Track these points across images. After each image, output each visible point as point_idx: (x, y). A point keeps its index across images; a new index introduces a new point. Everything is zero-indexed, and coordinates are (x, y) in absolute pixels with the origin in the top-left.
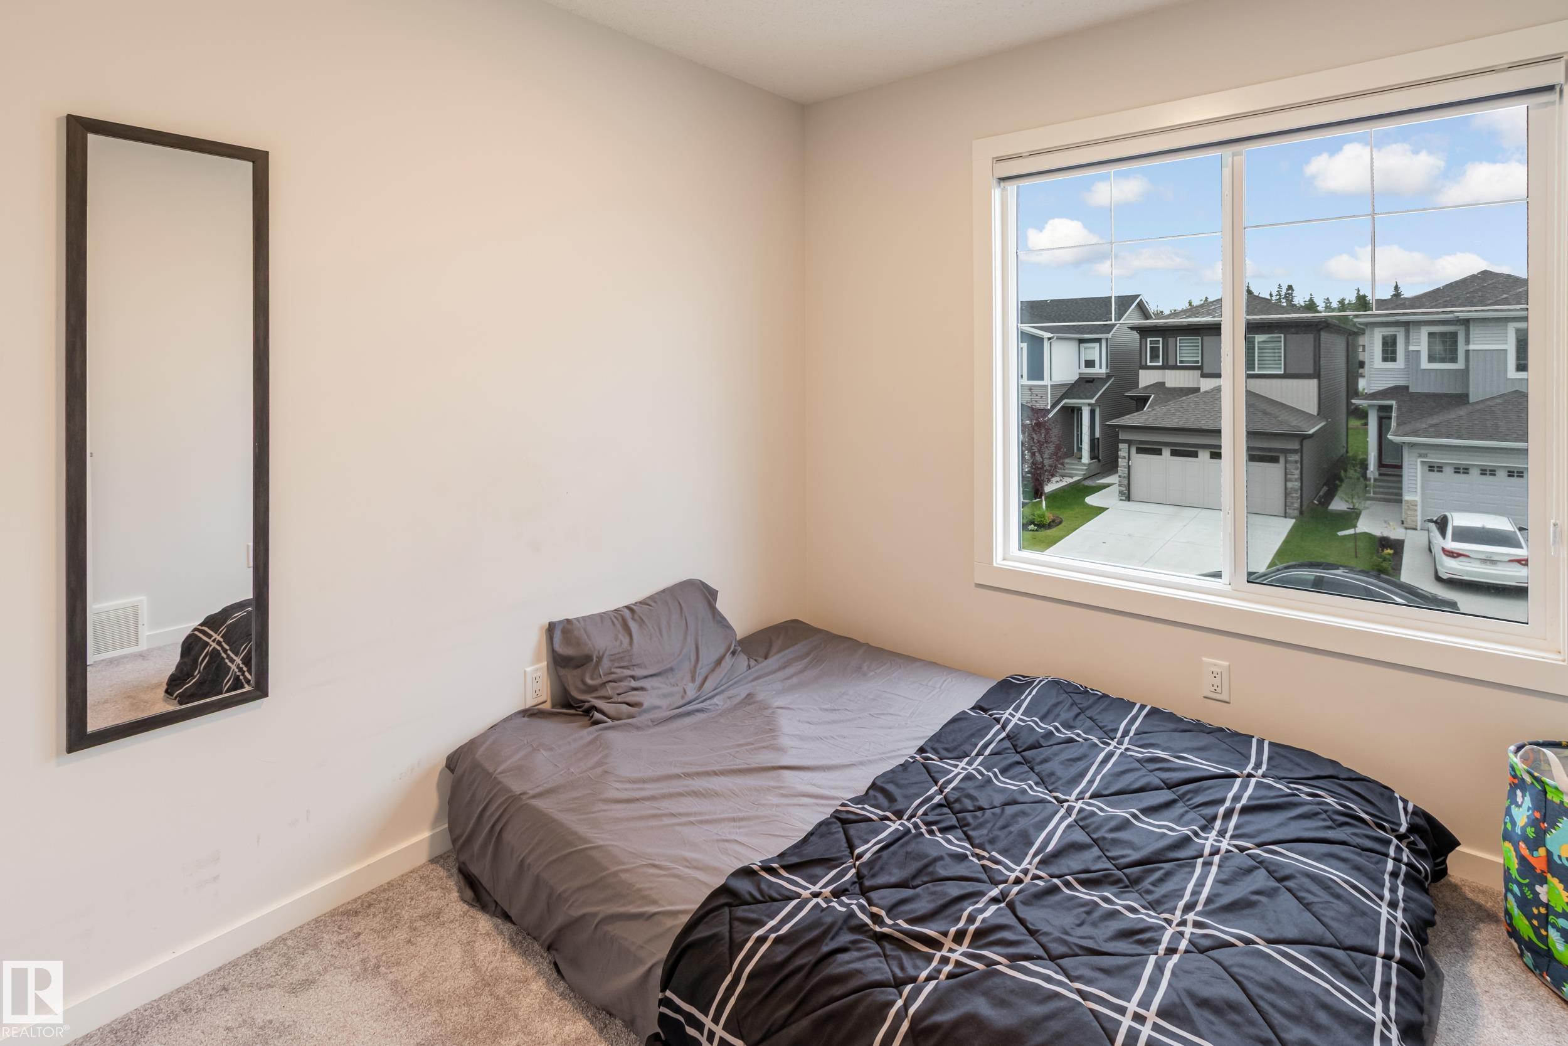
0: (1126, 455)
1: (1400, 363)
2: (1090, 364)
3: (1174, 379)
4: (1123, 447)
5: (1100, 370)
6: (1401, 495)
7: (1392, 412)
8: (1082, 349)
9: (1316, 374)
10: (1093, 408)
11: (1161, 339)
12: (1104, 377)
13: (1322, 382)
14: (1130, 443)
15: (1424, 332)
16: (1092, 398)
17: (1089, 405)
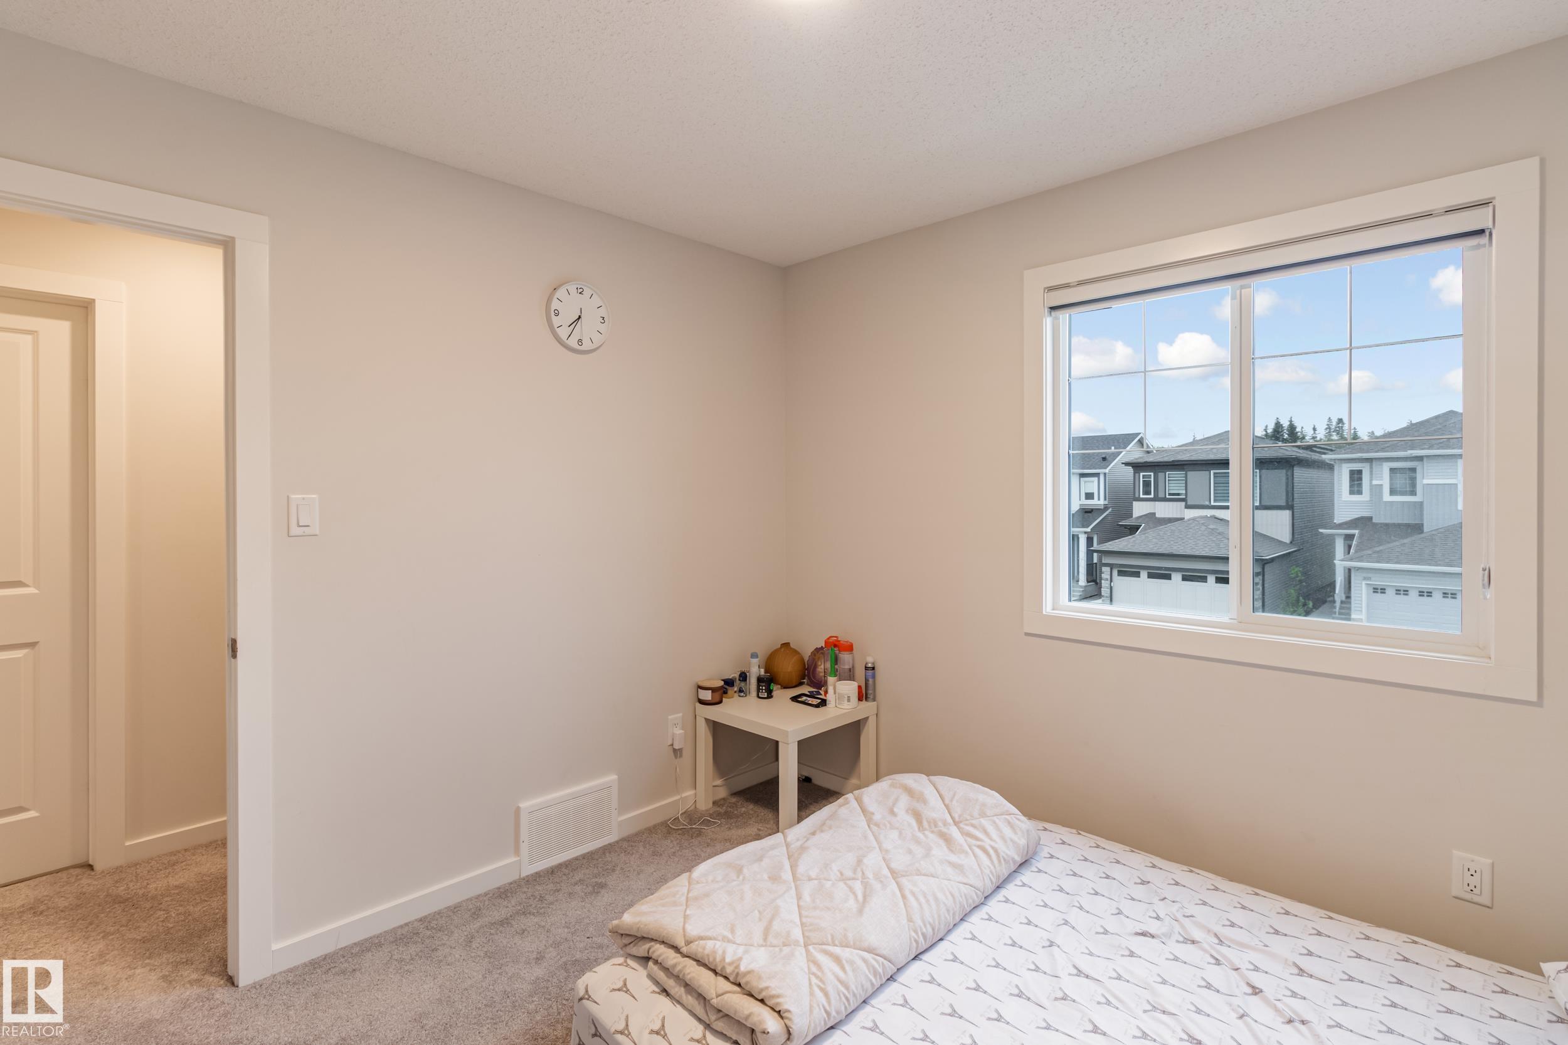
0: (1109, 577)
1: (1365, 496)
2: (1089, 496)
3: (1163, 510)
4: (1106, 570)
5: (1099, 502)
6: (1350, 615)
7: (1353, 541)
8: (1082, 483)
9: (1289, 506)
10: (1090, 536)
11: (1152, 474)
12: (1102, 508)
13: (1295, 513)
14: (1112, 566)
15: (1386, 467)
16: (1088, 527)
17: (1085, 533)
